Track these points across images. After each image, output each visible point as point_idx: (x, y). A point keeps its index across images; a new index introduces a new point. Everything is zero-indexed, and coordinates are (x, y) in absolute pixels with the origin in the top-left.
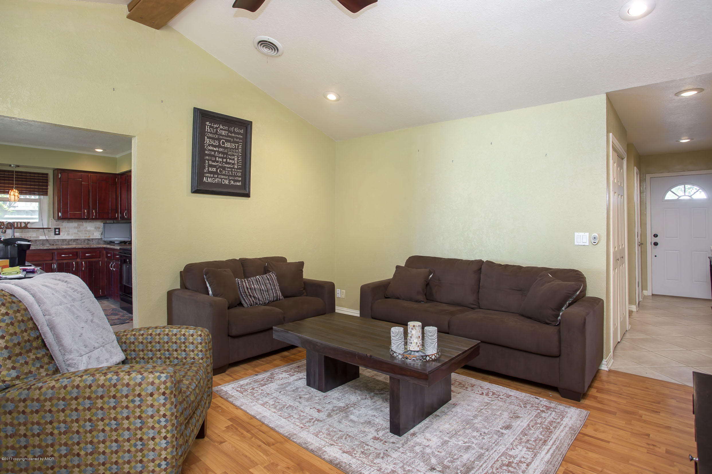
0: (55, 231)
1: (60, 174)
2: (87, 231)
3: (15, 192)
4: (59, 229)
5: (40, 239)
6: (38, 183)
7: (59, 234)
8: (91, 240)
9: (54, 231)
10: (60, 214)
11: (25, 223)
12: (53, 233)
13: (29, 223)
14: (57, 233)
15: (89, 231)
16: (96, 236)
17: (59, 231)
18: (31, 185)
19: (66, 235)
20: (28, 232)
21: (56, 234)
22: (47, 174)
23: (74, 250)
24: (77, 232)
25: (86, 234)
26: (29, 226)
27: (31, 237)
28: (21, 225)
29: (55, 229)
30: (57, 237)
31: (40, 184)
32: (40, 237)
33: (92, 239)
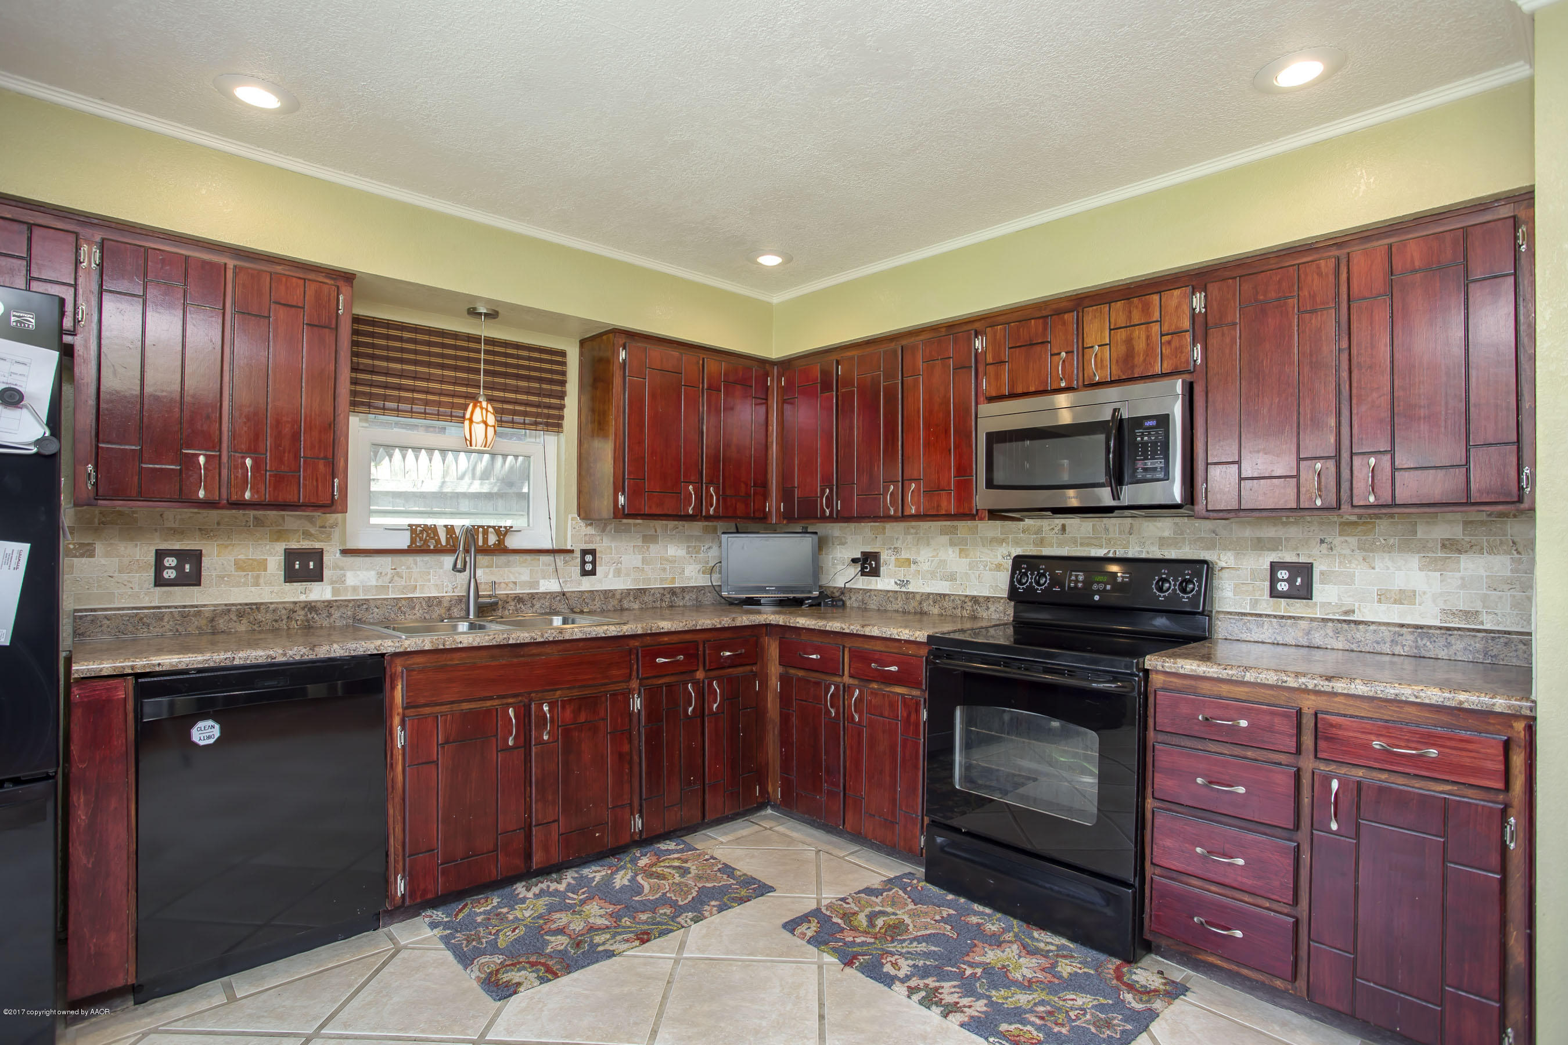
0: (584, 563)
1: (624, 348)
2: (667, 560)
3: (487, 411)
4: (593, 552)
5: (542, 589)
6: (537, 385)
7: (593, 573)
8: (678, 591)
9: (579, 560)
10: (622, 500)
11: (497, 530)
12: (578, 569)
13: (508, 530)
14: (589, 567)
15: (672, 561)
16: (690, 579)
17: (594, 563)
18: (517, 390)
19: (611, 575)
20: (507, 565)
21: (585, 573)
22: (563, 354)
23: (688, 637)
24: (640, 565)
25: (664, 570)
26: (512, 542)
27: (515, 583)
28: (486, 540)
29: (585, 552)
30: (587, 584)
31: (544, 386)
32: (542, 582)
33: (683, 589)
